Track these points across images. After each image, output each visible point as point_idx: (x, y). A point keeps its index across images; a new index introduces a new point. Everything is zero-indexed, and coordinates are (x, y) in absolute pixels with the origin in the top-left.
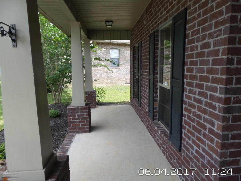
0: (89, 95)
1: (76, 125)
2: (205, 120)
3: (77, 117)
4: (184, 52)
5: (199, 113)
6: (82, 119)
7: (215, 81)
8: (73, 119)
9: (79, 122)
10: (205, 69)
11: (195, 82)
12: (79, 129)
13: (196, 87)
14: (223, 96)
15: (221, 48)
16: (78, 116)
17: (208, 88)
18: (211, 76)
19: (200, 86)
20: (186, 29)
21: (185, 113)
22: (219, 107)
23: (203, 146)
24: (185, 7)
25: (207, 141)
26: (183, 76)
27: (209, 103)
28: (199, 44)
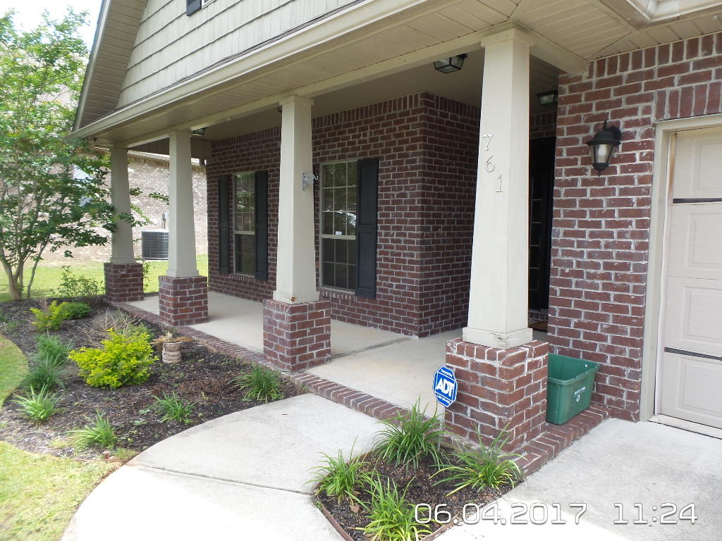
0: (129, 271)
1: (186, 310)
2: (405, 255)
3: (188, 296)
4: (377, 198)
5: (398, 251)
6: (196, 298)
7: (413, 222)
8: (181, 299)
9: (192, 304)
10: (403, 214)
11: (391, 225)
12: (191, 316)
13: (393, 230)
14: (420, 232)
15: (416, 199)
16: (190, 293)
17: (406, 229)
18: (409, 219)
19: (399, 228)
20: (378, 177)
21: (381, 256)
22: (417, 241)
23: (404, 278)
24: (376, 156)
25: (407, 272)
26: (377, 221)
27: (408, 240)
28: (396, 193)
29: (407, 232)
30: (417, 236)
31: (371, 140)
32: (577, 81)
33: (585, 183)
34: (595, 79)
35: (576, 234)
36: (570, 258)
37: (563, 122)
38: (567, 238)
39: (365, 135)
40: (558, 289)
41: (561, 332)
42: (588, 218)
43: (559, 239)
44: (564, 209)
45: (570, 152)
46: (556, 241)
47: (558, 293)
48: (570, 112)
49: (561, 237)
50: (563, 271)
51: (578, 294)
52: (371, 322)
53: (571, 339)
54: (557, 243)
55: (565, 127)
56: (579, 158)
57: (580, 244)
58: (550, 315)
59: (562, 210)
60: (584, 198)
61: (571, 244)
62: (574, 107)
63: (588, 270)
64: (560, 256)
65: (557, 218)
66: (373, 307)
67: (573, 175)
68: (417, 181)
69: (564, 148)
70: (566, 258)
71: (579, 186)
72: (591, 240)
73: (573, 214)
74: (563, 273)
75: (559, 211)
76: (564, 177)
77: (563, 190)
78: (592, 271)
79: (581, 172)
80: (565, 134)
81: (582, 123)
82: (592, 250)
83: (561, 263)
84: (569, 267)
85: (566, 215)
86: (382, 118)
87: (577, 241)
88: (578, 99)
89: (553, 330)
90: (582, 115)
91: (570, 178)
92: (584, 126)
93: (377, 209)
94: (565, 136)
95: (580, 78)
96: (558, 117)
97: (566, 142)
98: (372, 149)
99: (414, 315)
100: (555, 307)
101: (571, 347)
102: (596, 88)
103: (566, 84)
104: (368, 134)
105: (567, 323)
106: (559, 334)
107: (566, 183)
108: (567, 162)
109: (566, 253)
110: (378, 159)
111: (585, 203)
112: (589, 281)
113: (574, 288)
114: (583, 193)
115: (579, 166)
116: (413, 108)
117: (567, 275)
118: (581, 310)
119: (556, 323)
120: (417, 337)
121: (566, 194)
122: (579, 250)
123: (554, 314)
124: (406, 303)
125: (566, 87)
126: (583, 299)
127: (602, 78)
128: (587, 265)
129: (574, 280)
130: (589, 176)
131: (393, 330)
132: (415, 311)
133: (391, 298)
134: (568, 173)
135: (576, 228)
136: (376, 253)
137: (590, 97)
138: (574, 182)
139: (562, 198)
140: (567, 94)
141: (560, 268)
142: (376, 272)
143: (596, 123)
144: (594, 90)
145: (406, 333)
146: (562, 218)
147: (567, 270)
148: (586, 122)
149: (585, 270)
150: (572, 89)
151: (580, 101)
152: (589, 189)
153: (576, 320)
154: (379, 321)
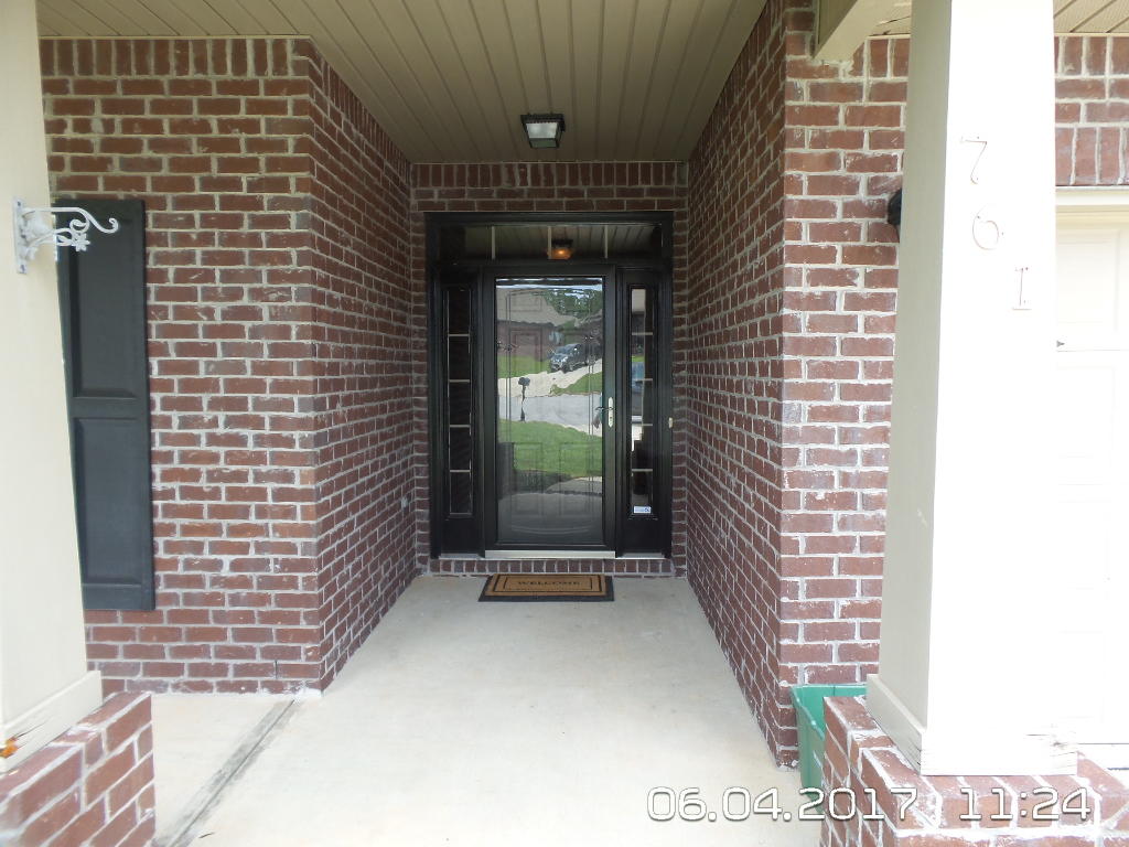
2: (260, 477)
4: (146, 317)
7: (283, 387)
10: (248, 365)
11: (205, 397)
14: (311, 414)
15: (294, 324)
17: (261, 405)
18: (270, 378)
19: (234, 404)
20: (145, 257)
21: (169, 485)
22: (302, 438)
23: (260, 539)
24: (135, 193)
25: (271, 522)
26: (149, 385)
27: (271, 436)
28: (219, 307)
29: (266, 415)
30: (301, 424)
31: (108, 145)
32: (827, 76)
33: (854, 302)
34: (866, 79)
35: (834, 414)
36: (825, 468)
37: (798, 162)
38: (818, 425)
39: (83, 126)
40: (801, 537)
41: (812, 633)
42: (862, 379)
43: (800, 426)
44: (808, 359)
45: (817, 232)
46: (792, 432)
47: (802, 547)
48: (816, 143)
49: (804, 422)
50: (811, 497)
51: (846, 545)
52: (139, 677)
53: (835, 644)
54: (793, 435)
55: (804, 176)
56: (838, 246)
57: (846, 436)
58: (784, 600)
59: (804, 359)
60: (851, 335)
61: (827, 437)
62: (823, 134)
63: (867, 491)
64: (802, 466)
65: (794, 380)
66: (146, 634)
67: (827, 285)
68: (295, 277)
69: (805, 223)
70: (818, 468)
71: (840, 309)
72: (869, 426)
73: (830, 370)
74: (812, 502)
75: (798, 364)
76: (805, 289)
77: (804, 317)
78: (874, 492)
79: (842, 278)
80: (805, 190)
81: (842, 172)
82: (871, 446)
83: (806, 480)
84: (825, 486)
85: (815, 371)
86: (154, 87)
87: (841, 429)
88: (829, 116)
89: (792, 632)
90: (842, 153)
91: (819, 290)
92: (846, 179)
93: (148, 351)
94: (805, 196)
95: (834, 72)
96: (788, 150)
97: (807, 209)
98: (116, 171)
99: (304, 636)
100: (796, 579)
101: (835, 662)
102: (870, 99)
103: (804, 77)
104: (97, 125)
105: (826, 610)
106: (808, 637)
107: (812, 302)
108: (810, 254)
109: (817, 457)
110: (143, 204)
111: (854, 347)
112: (869, 514)
113: (836, 532)
114: (849, 324)
115: (838, 265)
116: (270, 75)
117: (821, 504)
118: (852, 577)
119: (801, 615)
120: (316, 692)
121: (813, 326)
122: (845, 448)
123: (794, 595)
124: (272, 607)
125: (803, 84)
126: (856, 554)
127: (881, 79)
128: (861, 480)
129: (837, 515)
130: (860, 288)
131: (225, 687)
132: (303, 625)
133: (213, 599)
134: (816, 278)
135: (836, 401)
136: (151, 477)
137: (856, 116)
138: (826, 301)
139: (804, 333)
140: (806, 101)
141: (803, 492)
142: (152, 530)
143: (872, 175)
144: (865, 102)
145: (276, 688)
146: (804, 379)
147: (821, 495)
148: (852, 168)
149: (858, 492)
150: (817, 92)
151: (836, 123)
152: (861, 315)
153: (844, 602)
154: (175, 670)
